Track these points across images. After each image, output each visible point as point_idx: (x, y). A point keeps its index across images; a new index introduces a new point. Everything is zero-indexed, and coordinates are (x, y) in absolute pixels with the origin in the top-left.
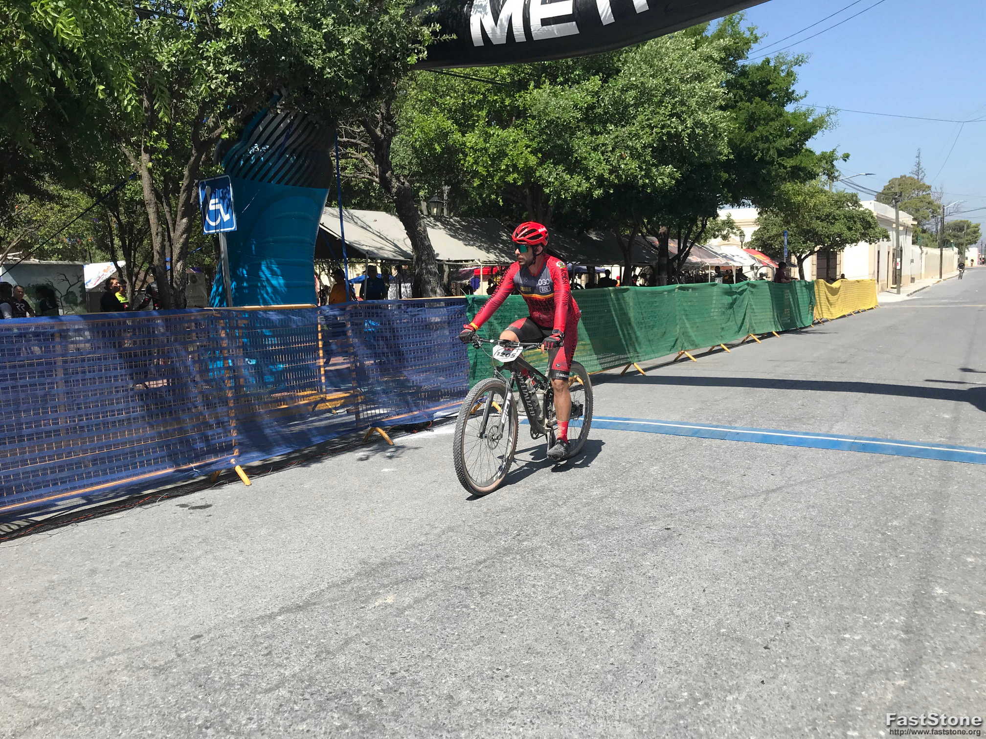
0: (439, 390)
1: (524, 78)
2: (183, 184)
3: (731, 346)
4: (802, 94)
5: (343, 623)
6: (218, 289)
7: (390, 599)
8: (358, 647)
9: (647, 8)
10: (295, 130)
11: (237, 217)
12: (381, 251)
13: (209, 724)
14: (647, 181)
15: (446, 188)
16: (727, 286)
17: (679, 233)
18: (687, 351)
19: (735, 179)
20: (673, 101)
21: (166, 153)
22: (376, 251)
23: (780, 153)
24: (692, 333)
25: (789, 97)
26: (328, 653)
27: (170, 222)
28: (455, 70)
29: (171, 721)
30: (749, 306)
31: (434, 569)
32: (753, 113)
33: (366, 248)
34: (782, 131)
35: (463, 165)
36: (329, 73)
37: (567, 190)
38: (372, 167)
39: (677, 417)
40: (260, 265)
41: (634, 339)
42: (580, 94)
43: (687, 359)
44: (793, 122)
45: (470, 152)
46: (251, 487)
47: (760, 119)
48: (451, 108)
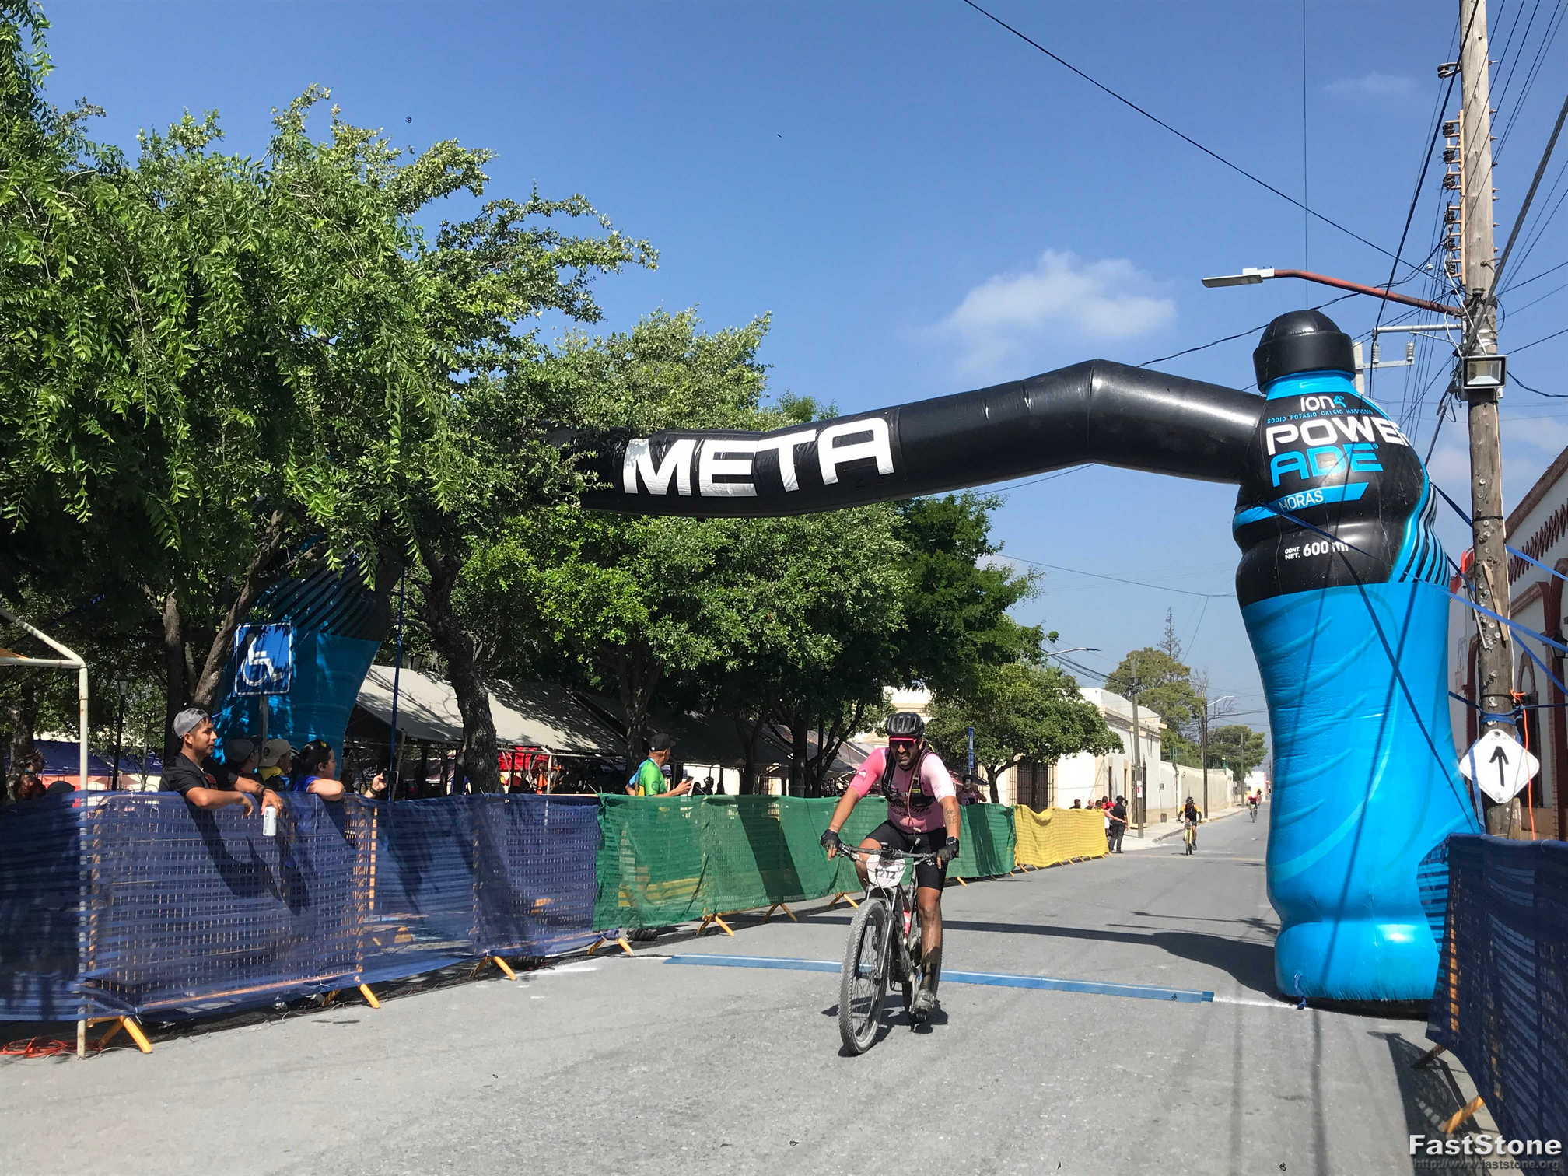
9: (836, 481)
14: (798, 653)
17: (821, 724)
18: (848, 893)
20: (835, 551)
23: (969, 625)
25: (982, 548)
32: (933, 569)
34: (970, 595)
35: (540, 612)
37: (690, 658)
42: (713, 531)
43: (847, 905)
44: (984, 583)
45: (550, 595)
46: (383, 1010)
47: (942, 578)
48: (526, 532)
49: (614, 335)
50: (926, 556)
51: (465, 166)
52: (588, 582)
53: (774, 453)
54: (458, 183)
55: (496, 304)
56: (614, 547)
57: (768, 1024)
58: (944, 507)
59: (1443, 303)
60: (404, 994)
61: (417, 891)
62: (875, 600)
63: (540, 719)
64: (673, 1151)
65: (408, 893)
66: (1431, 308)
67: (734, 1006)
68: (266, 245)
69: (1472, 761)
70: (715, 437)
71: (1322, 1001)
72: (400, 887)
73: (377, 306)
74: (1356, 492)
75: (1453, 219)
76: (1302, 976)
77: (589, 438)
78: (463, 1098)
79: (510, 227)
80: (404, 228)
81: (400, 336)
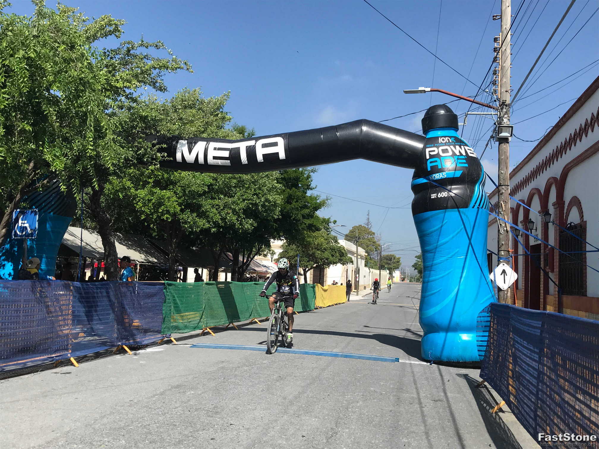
4: (315, 187)
9: (263, 161)
14: (240, 227)
18: (256, 318)
20: (255, 187)
23: (304, 217)
24: (259, 309)
25: (309, 187)
32: (290, 195)
35: (135, 207)
42: (207, 178)
43: (256, 322)
44: (310, 201)
45: (140, 200)
46: (80, 367)
47: (294, 199)
48: (130, 175)
49: (173, 98)
50: (288, 190)
51: (114, 26)
52: (155, 196)
53: (238, 149)
54: (111, 33)
55: (128, 84)
56: (166, 182)
57: (236, 373)
58: (295, 171)
59: (491, 104)
60: (87, 361)
61: (92, 320)
62: (270, 207)
63: (134, 249)
64: (212, 428)
65: (88, 321)
66: (487, 106)
67: (221, 365)
68: (38, 54)
69: (494, 274)
70: (214, 141)
71: (439, 362)
72: (86, 319)
73: (85, 83)
74: (458, 174)
75: (496, 73)
76: (432, 351)
77: (163, 139)
78: (122, 406)
79: (132, 52)
80: (95, 51)
81: (94, 96)
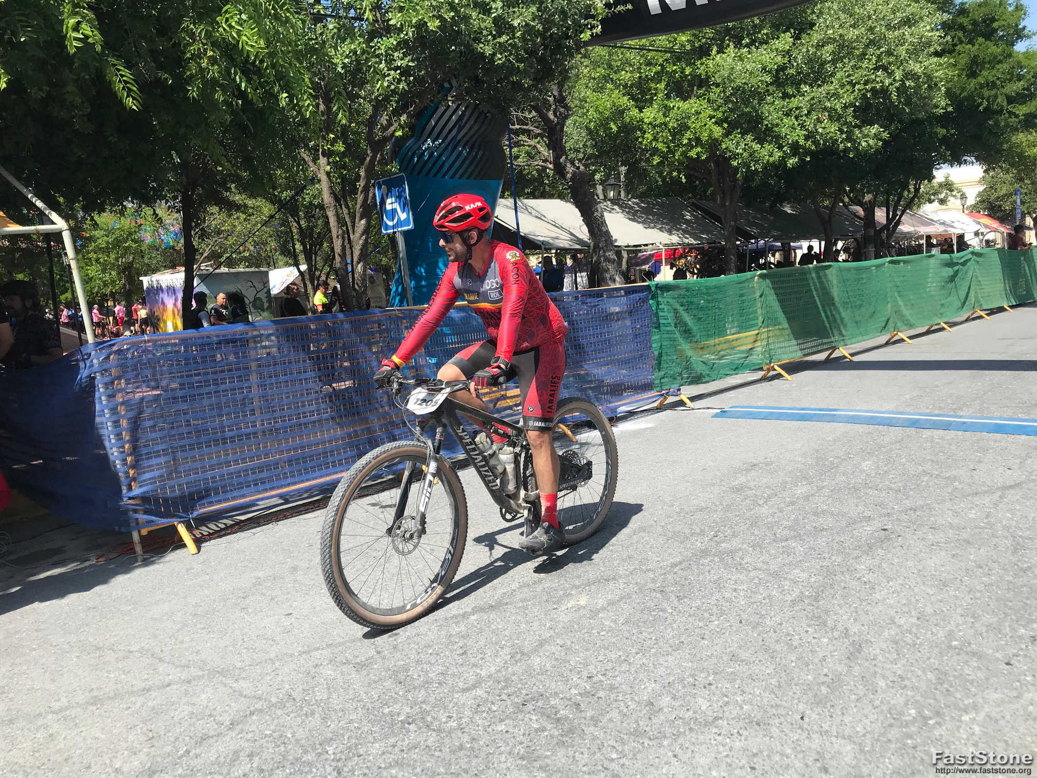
0: (623, 384)
1: (705, 43)
2: (361, 184)
3: (953, 325)
5: (536, 624)
6: (397, 289)
7: (583, 601)
8: (553, 649)
10: (468, 120)
11: (413, 215)
12: (557, 241)
13: (410, 720)
14: (849, 145)
15: (623, 169)
16: (946, 256)
17: (887, 200)
18: (900, 332)
19: (954, 134)
20: (878, 52)
21: (343, 155)
22: (551, 241)
23: (1010, 100)
24: (906, 312)
25: (1021, 34)
26: (523, 654)
27: (349, 224)
28: (630, 42)
29: (375, 715)
30: (974, 279)
31: (626, 570)
32: (975, 56)
33: (542, 239)
34: (1012, 74)
35: (641, 143)
36: (500, 59)
37: (757, 162)
38: (546, 154)
39: (891, 406)
40: (437, 262)
41: (839, 321)
43: (901, 341)
44: (1024, 62)
45: (650, 130)
47: (984, 63)
52: (672, 114)
56: (691, 83)
62: (918, 89)
67: (740, 480)
